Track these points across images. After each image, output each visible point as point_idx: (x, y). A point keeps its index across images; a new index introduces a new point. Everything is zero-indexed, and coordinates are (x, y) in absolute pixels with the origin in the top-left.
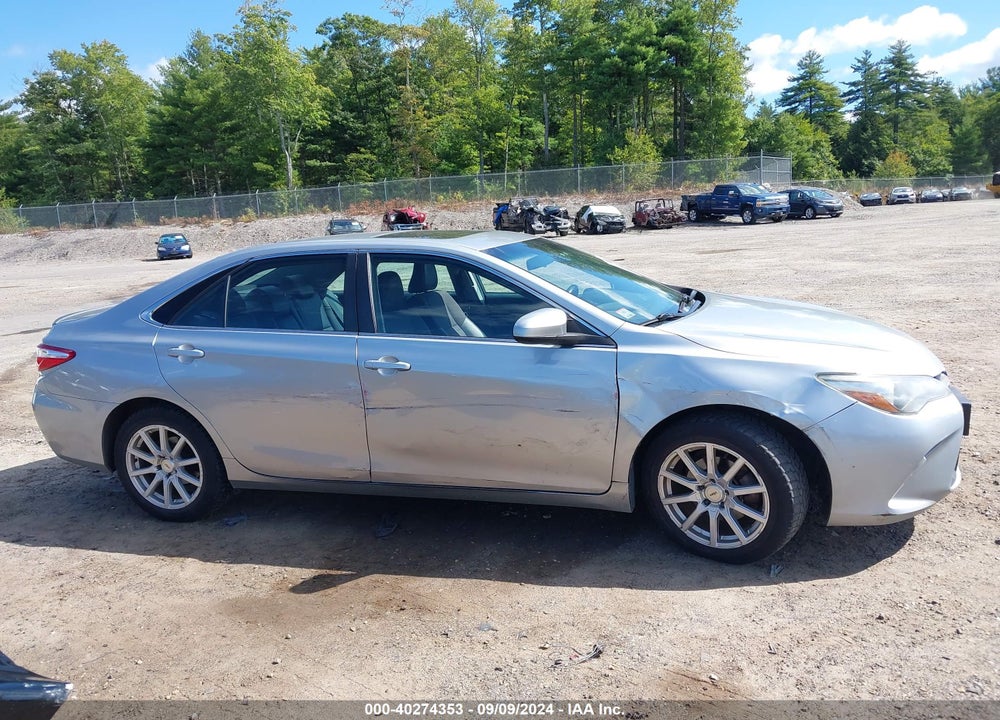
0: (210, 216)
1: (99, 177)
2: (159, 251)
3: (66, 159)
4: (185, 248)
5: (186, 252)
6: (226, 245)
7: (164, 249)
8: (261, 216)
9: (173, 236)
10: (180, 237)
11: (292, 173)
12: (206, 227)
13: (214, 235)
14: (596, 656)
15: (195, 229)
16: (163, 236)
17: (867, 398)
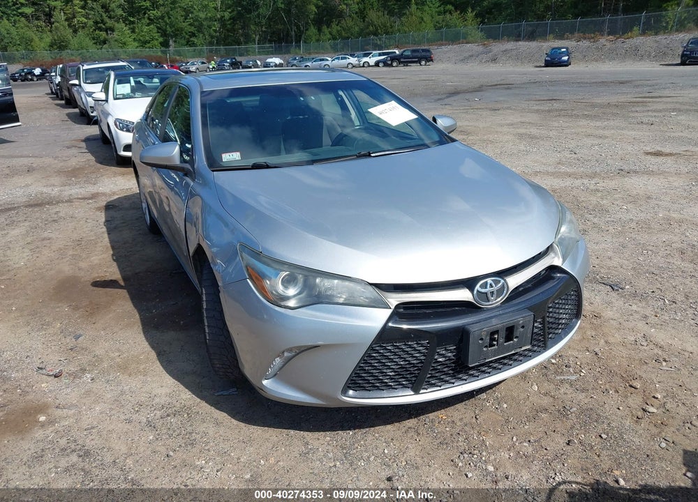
0: (601, 33)
2: (546, 60)
4: (566, 58)
5: (564, 61)
6: (602, 57)
7: (549, 59)
8: (643, 33)
9: (560, 48)
10: (565, 50)
12: (594, 42)
13: (597, 48)
14: (56, 377)
15: (585, 44)
16: (553, 49)
17: (256, 277)
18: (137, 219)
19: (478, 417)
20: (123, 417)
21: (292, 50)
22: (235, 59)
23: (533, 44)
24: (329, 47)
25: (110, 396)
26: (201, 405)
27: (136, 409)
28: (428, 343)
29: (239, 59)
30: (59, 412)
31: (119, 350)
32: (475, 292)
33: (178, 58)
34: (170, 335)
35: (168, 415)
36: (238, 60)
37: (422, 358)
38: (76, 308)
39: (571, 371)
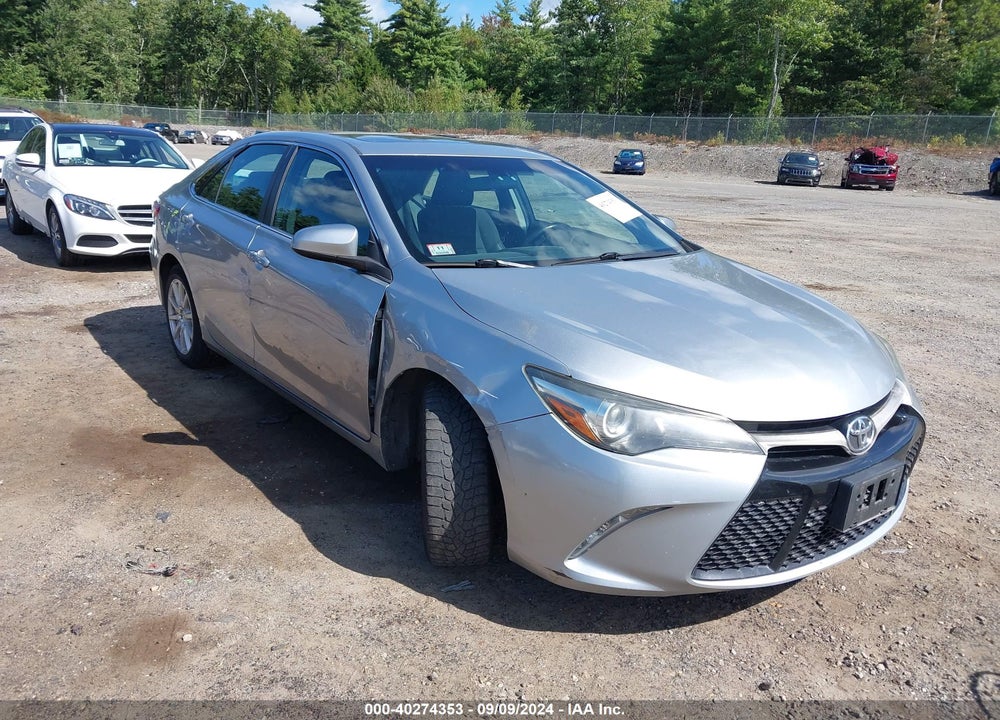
0: (679, 136)
1: (603, 90)
2: (615, 165)
3: (577, 70)
4: (640, 164)
5: (638, 168)
6: (683, 166)
7: (619, 163)
8: (729, 141)
9: (632, 151)
10: (638, 153)
11: (777, 100)
12: (672, 147)
13: (676, 155)
14: (166, 574)
15: (660, 148)
16: (623, 151)
17: (567, 412)
18: (148, 346)
19: (821, 603)
20: (320, 630)
21: (255, 120)
22: (167, 126)
23: (596, 143)
24: (310, 122)
25: (276, 600)
26: (432, 606)
27: (334, 617)
28: (801, 502)
29: (173, 127)
30: (207, 627)
31: (248, 535)
32: (848, 434)
33: (72, 116)
34: (316, 511)
35: (389, 623)
36: (173, 129)
37: (791, 522)
38: (132, 475)
39: (895, 542)
